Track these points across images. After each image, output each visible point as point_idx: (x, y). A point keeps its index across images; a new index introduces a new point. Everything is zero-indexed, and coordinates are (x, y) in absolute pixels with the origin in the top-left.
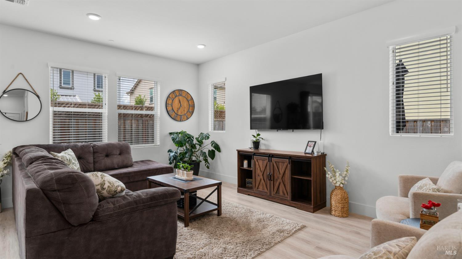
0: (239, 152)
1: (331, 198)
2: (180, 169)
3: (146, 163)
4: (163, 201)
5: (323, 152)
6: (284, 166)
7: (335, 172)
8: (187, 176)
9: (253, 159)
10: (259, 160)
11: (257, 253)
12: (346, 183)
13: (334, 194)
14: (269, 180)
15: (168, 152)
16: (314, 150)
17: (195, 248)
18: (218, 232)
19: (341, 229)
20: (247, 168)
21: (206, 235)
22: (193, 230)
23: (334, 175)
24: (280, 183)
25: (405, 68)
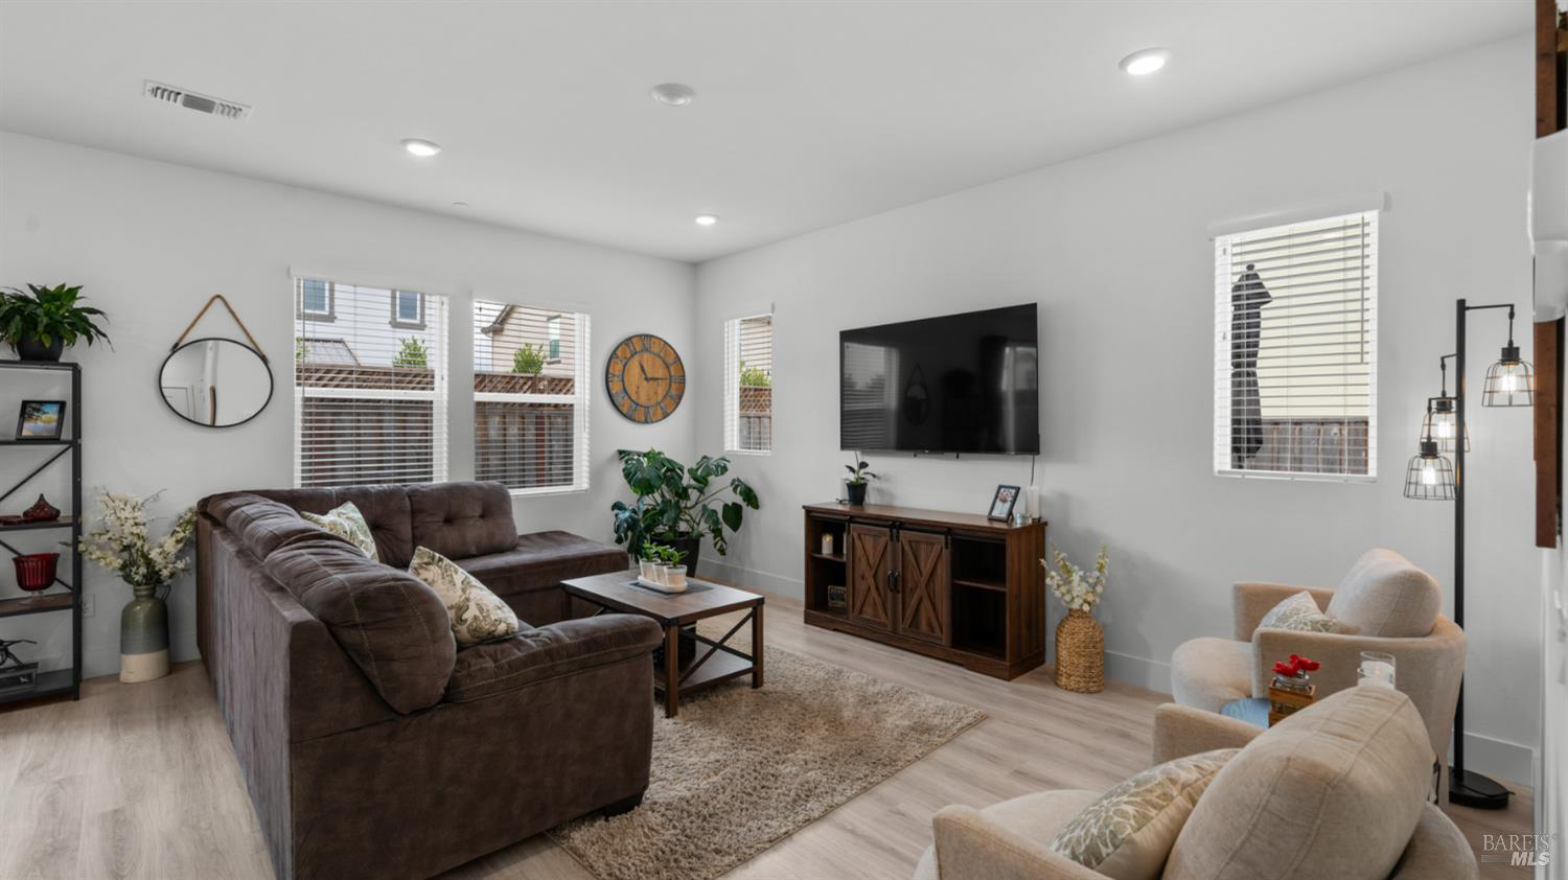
0: (809, 511)
1: (1057, 640)
2: (649, 559)
3: (553, 540)
4: (620, 651)
5: (1037, 516)
6: (933, 555)
7: (1069, 572)
8: (672, 580)
9: (849, 534)
10: (865, 535)
11: (860, 785)
12: (1098, 600)
13: (1065, 630)
14: (891, 590)
15: (613, 509)
16: (1014, 511)
17: (698, 772)
18: (755, 732)
19: (1079, 724)
20: (830, 557)
21: (724, 740)
22: (688, 726)
23: (1067, 578)
24: (920, 600)
25: (1260, 285)
